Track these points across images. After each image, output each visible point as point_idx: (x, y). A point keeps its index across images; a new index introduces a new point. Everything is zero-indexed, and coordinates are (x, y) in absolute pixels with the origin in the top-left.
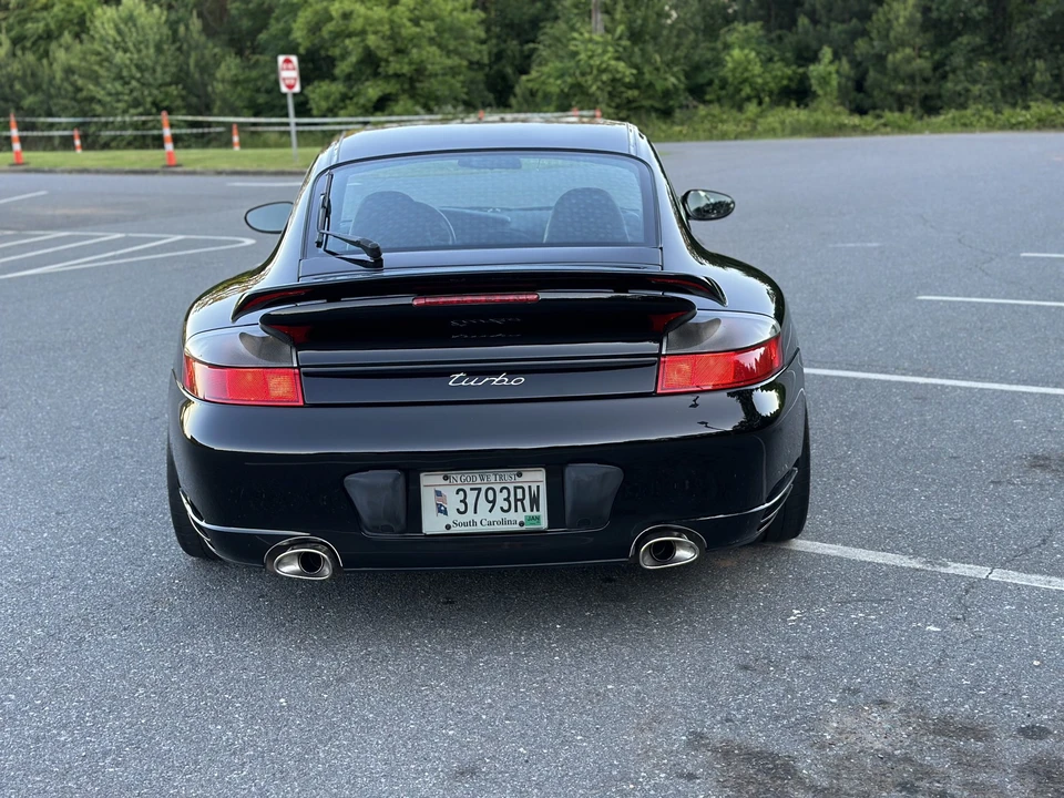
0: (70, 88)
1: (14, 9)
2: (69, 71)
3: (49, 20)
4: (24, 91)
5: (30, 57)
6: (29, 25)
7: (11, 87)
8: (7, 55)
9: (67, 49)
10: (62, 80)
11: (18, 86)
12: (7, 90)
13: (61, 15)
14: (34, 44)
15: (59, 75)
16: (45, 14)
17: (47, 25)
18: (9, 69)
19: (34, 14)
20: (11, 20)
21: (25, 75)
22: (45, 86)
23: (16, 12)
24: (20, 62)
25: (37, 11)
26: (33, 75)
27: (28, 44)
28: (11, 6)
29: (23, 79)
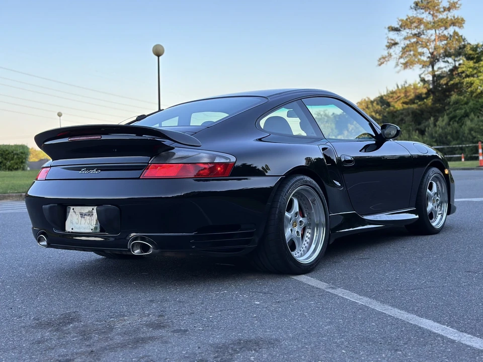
0: (471, 137)
1: (452, 105)
2: (471, 130)
3: (467, 108)
4: (451, 139)
5: (456, 125)
6: (458, 111)
7: (446, 138)
8: (446, 124)
9: (472, 120)
10: (468, 134)
11: (449, 137)
12: (444, 139)
13: (472, 106)
14: (459, 119)
15: (467, 131)
16: (466, 106)
17: (466, 111)
18: (446, 130)
19: (461, 106)
20: (451, 110)
21: (453, 132)
22: (460, 137)
23: (454, 106)
24: (452, 127)
25: (462, 105)
26: (457, 132)
27: (457, 119)
28: (451, 103)
29: (452, 135)
